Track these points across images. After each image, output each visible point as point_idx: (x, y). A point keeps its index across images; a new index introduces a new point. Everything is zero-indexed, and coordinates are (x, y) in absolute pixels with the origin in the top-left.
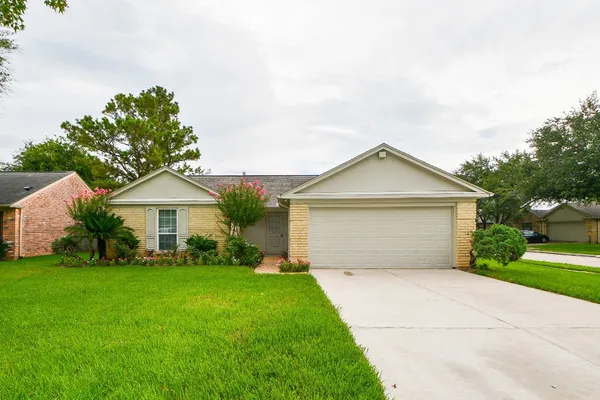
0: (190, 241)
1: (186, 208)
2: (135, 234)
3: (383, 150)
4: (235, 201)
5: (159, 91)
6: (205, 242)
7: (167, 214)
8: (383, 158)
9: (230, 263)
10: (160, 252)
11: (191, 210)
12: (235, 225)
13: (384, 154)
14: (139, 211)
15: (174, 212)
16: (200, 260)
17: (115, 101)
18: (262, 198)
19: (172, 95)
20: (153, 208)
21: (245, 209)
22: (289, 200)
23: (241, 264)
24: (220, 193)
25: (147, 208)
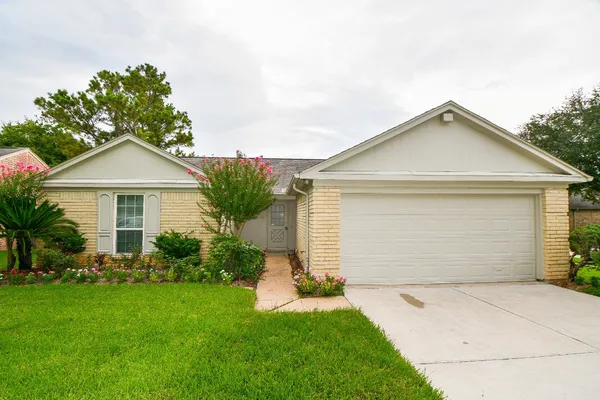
0: (161, 242)
1: (157, 193)
2: (81, 230)
3: (449, 111)
4: (228, 184)
5: (149, 69)
6: (182, 243)
7: (130, 202)
8: (447, 122)
9: (218, 279)
10: (119, 256)
11: (165, 196)
12: (228, 218)
13: (452, 116)
14: (89, 196)
15: (140, 198)
16: (170, 274)
17: (99, 79)
18: (268, 180)
19: (163, 76)
20: (110, 193)
21: (243, 195)
22: (311, 181)
23: (235, 279)
24: (206, 172)
25: (100, 193)
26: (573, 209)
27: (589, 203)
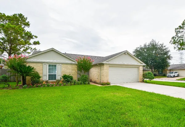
7: (52, 66)
8: (126, 54)
10: (49, 81)
11: (63, 65)
14: (40, 65)
15: (55, 66)
20: (46, 64)
25: (43, 64)
26: (144, 70)
27: (147, 69)
